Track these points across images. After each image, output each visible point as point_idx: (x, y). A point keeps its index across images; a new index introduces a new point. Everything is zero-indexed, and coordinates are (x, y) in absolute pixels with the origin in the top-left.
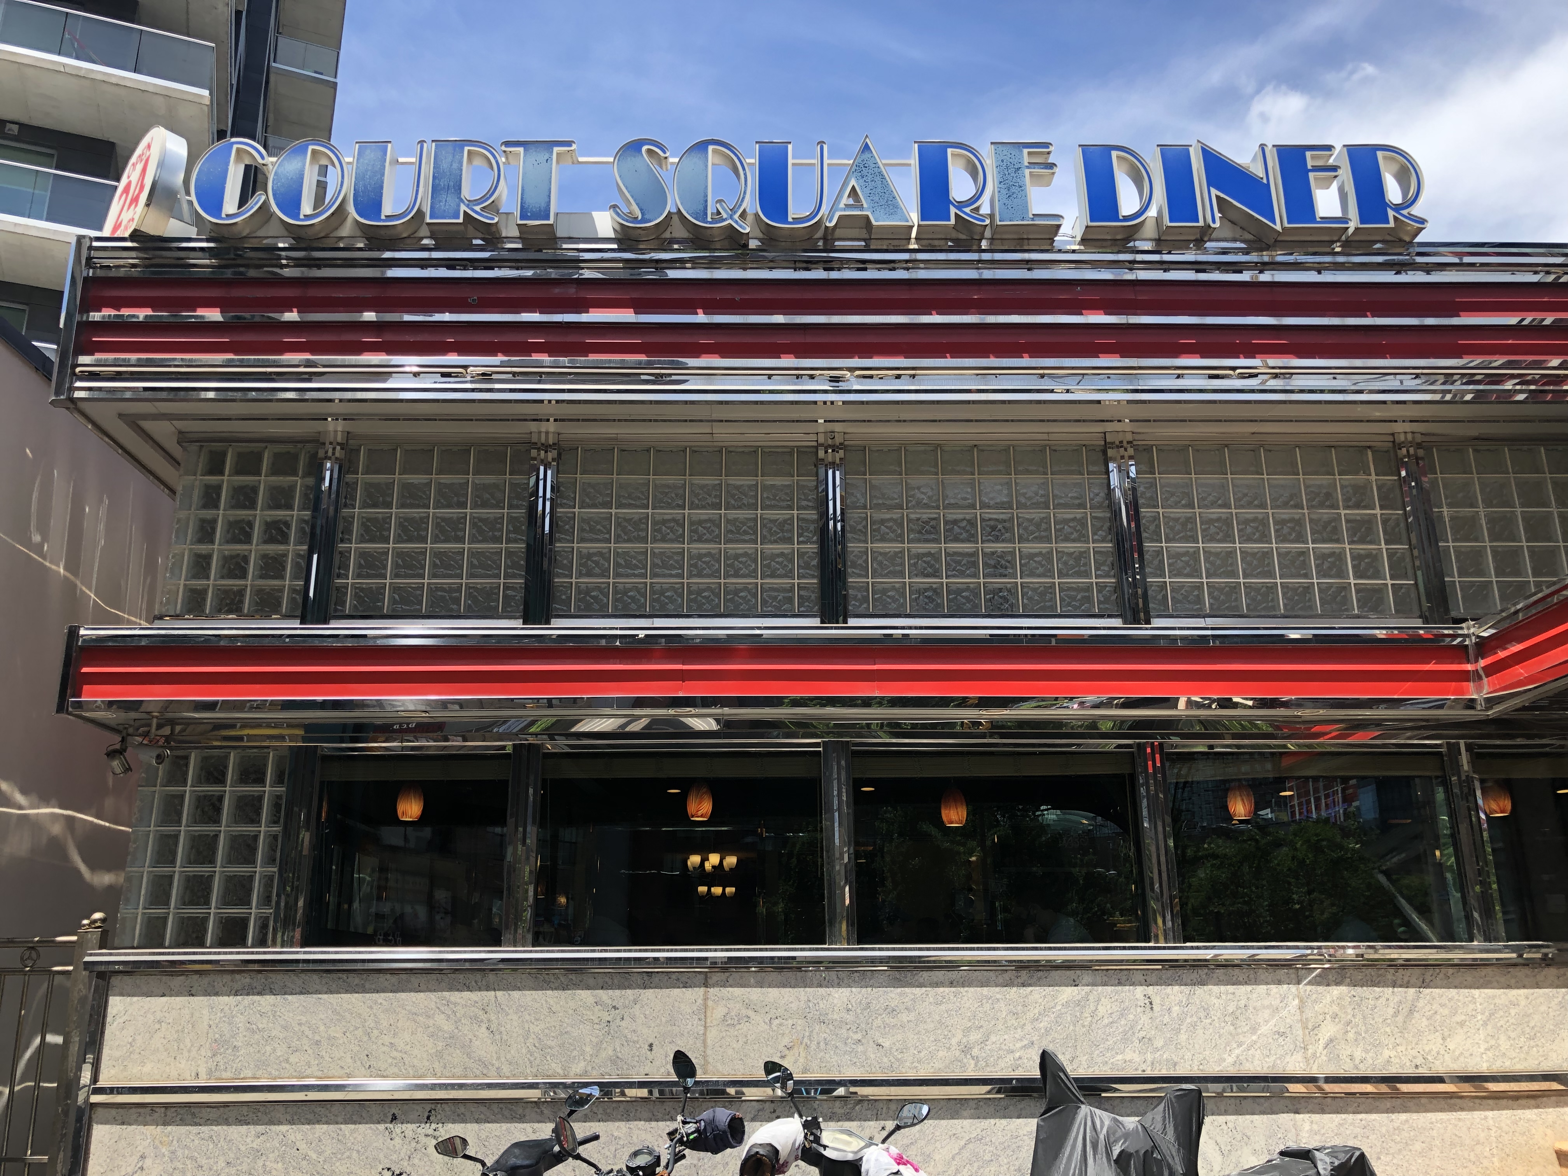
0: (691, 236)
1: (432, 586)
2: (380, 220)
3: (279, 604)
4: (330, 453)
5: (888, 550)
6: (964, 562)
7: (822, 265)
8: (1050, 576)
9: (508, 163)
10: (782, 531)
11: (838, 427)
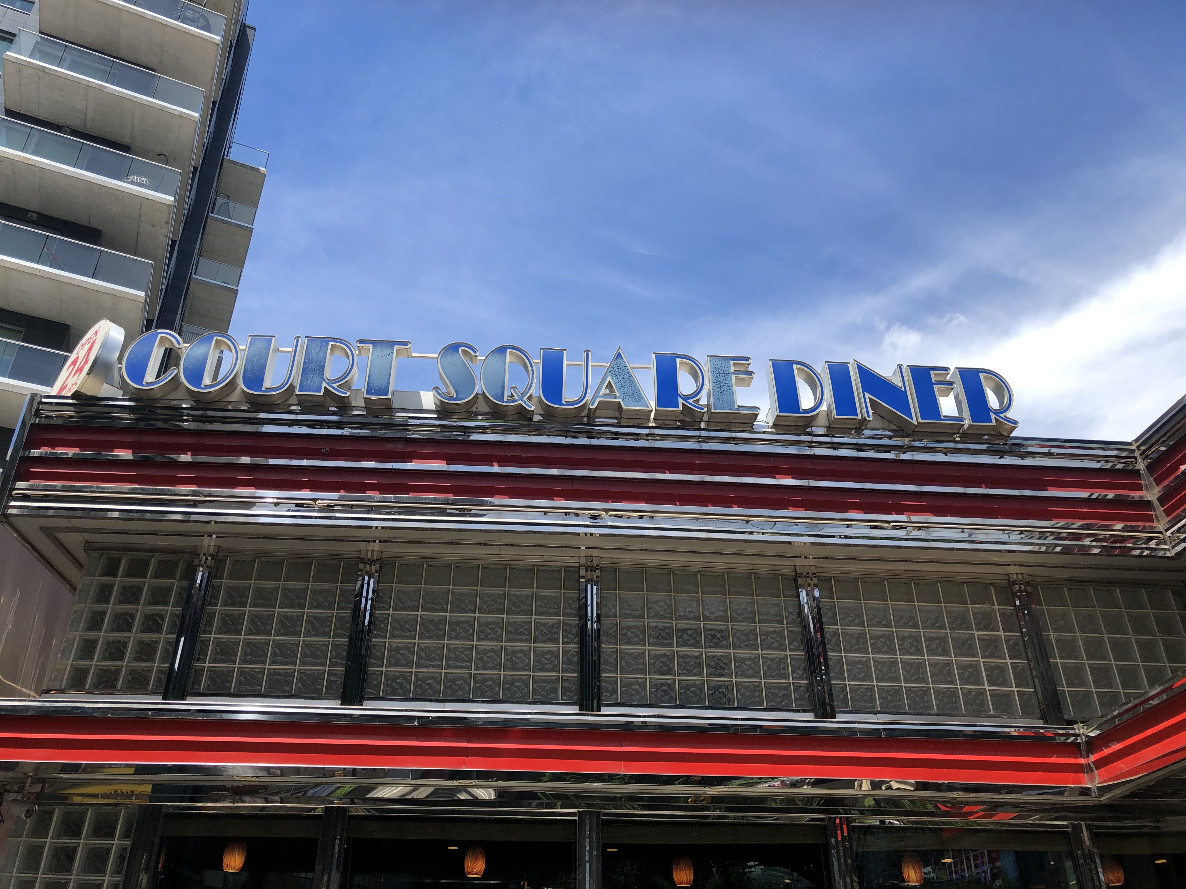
0: (491, 411)
1: (272, 671)
2: (262, 391)
3: (148, 682)
4: (203, 562)
5: (633, 651)
6: (692, 663)
7: (585, 434)
8: (758, 677)
9: (360, 354)
10: (551, 633)
11: (596, 553)
